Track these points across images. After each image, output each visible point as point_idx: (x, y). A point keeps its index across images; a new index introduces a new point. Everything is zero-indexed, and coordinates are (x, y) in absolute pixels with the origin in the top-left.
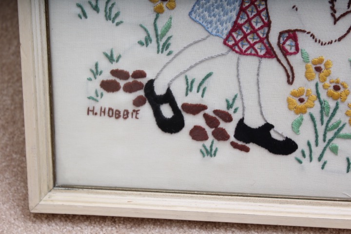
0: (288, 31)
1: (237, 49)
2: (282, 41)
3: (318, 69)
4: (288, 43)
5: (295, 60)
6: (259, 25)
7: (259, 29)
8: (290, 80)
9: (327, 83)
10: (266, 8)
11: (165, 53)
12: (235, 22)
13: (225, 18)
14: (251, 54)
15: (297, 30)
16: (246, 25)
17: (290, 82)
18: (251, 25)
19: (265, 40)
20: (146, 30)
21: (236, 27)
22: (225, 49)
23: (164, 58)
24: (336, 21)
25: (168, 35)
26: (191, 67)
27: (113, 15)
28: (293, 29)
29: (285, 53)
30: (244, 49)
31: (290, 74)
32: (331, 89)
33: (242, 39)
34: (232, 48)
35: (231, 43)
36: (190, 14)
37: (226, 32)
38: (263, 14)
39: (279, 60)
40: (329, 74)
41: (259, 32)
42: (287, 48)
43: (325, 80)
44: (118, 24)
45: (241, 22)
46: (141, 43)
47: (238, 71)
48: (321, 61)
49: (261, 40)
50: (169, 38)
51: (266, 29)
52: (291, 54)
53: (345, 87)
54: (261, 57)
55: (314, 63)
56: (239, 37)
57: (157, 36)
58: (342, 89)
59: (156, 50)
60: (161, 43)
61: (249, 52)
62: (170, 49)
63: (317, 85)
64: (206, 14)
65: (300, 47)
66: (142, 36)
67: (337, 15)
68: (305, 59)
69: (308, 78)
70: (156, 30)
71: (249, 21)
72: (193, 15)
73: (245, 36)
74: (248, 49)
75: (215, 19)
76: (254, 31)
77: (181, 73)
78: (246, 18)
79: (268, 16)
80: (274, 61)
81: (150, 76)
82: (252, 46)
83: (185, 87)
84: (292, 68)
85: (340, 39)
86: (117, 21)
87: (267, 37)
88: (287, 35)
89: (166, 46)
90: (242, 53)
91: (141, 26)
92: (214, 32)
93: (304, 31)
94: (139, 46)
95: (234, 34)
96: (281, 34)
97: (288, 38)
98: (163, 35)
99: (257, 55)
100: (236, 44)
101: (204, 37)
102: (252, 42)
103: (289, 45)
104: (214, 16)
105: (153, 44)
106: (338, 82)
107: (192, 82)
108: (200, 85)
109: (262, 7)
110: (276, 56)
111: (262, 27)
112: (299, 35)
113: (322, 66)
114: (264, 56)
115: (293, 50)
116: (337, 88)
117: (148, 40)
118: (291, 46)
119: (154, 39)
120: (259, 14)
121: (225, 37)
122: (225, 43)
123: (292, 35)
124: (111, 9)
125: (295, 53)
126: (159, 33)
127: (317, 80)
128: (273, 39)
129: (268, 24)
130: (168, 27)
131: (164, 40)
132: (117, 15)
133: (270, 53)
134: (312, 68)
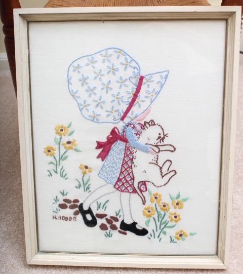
0: (142, 182)
1: (120, 189)
2: (139, 186)
3: (156, 198)
4: (142, 186)
5: (146, 194)
6: (130, 179)
7: (129, 181)
9: (160, 204)
10: (132, 172)
11: (88, 191)
12: (119, 178)
13: (114, 176)
14: (126, 192)
16: (124, 179)
18: (125, 179)
19: (132, 185)
20: (79, 181)
21: (119, 180)
23: (87, 193)
24: (163, 177)
25: (89, 183)
26: (99, 198)
27: (64, 175)
28: (144, 180)
29: (141, 191)
30: (123, 189)
31: (144, 200)
32: (162, 206)
33: (122, 185)
34: (117, 189)
35: (117, 187)
36: (98, 174)
37: (115, 182)
38: (131, 174)
39: (138, 194)
40: (161, 200)
41: (129, 182)
42: (142, 188)
43: (159, 203)
44: (66, 179)
45: (121, 178)
46: (77, 187)
47: (120, 199)
48: (157, 194)
49: (130, 186)
50: (89, 185)
51: (132, 181)
52: (144, 191)
53: (168, 205)
54: (131, 193)
55: (154, 195)
56: (121, 184)
57: (84, 184)
58: (167, 206)
59: (83, 190)
60: (86, 187)
61: (125, 191)
62: (90, 189)
63: (156, 205)
64: (106, 174)
65: (148, 188)
66: (77, 184)
67: (163, 174)
68: (150, 194)
69: (152, 202)
70: (83, 181)
71: (125, 177)
72: (100, 175)
73: (123, 184)
74: (124, 189)
75: (109, 177)
76: (127, 182)
77: (95, 200)
78: (123, 176)
79: (133, 175)
80: (136, 194)
81: (81, 202)
82: (126, 188)
83: (97, 206)
84: (144, 198)
85: (165, 185)
86: (65, 177)
87: (133, 184)
88: (141, 183)
89: (88, 188)
90: (122, 191)
91: (76, 179)
92: (109, 182)
93: (149, 181)
94: (76, 188)
95: (118, 183)
96: (139, 183)
97: (142, 184)
98: (86, 184)
99: (129, 192)
100: (119, 187)
101: (105, 184)
102: (126, 186)
103: (143, 188)
104: (109, 175)
105: (82, 188)
106: (165, 203)
107: (100, 204)
108: (104, 205)
109: (130, 171)
110: (137, 192)
111: (130, 180)
112: (147, 183)
113: (158, 196)
114: (132, 192)
115: (145, 190)
116: (164, 206)
117: (80, 186)
118: (144, 188)
119: (82, 186)
120: (129, 174)
121: (114, 184)
122: (114, 187)
123: (144, 183)
124: (63, 172)
125: (145, 191)
126: (85, 183)
127: (155, 202)
128: (136, 185)
129: (133, 179)
130: (89, 180)
131: (87, 186)
132: (66, 175)
133: (134, 191)
134: (154, 198)
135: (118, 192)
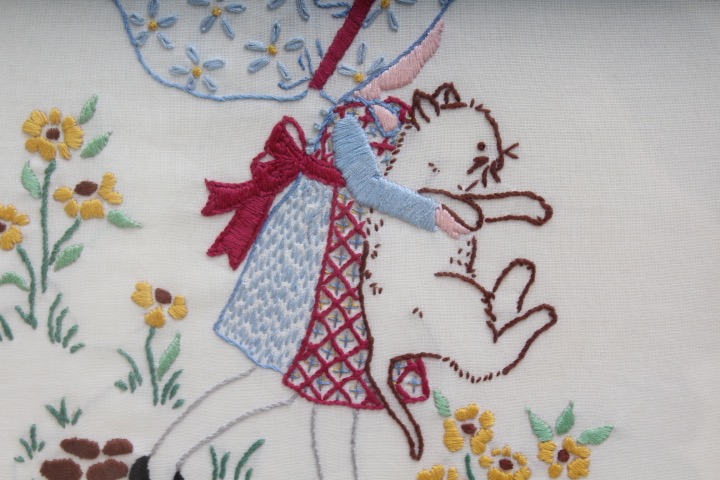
0: (407, 357)
1: (309, 393)
2: (396, 377)
3: (469, 429)
4: (408, 378)
5: (423, 412)
6: (351, 346)
7: (351, 353)
8: (416, 452)
9: (487, 455)
10: (363, 314)
11: (170, 403)
12: (305, 342)
13: (284, 334)
14: (336, 403)
15: (423, 355)
16: (326, 347)
17: (416, 454)
18: (334, 346)
19: (362, 375)
20: (130, 360)
21: (307, 350)
22: (286, 394)
23: (166, 413)
24: (497, 335)
25: (174, 368)
26: (222, 431)
27: (64, 333)
28: (415, 352)
29: (404, 400)
30: (324, 392)
31: (415, 439)
32: (496, 466)
33: (318, 374)
34: (299, 391)
35: (298, 381)
36: (216, 327)
37: (287, 361)
38: (358, 325)
39: (391, 414)
40: (489, 439)
41: (351, 360)
42: (407, 388)
43: (482, 450)
44: (74, 350)
45: (314, 340)
46: (121, 386)
47: (313, 435)
48: (473, 413)
49: (356, 375)
50: (176, 375)
51: (365, 354)
52: (414, 401)
53: (521, 463)
54: (357, 407)
55: (460, 417)
56: (314, 371)
57: (152, 370)
58: (516, 467)
59: (151, 398)
60: (161, 385)
61: (333, 398)
62: (179, 395)
63: (467, 460)
64: (248, 326)
65: (431, 386)
66: (123, 372)
67: (499, 325)
68: (443, 411)
69: (451, 445)
70: (150, 359)
71: (331, 338)
72: (223, 330)
73: (325, 368)
74: (331, 392)
75: (264, 337)
76: (341, 358)
77: (202, 443)
78: (326, 334)
79: (367, 329)
80: (382, 414)
81: (139, 451)
82: (338, 387)
83: (210, 469)
84: (417, 428)
85: (506, 371)
86: (72, 343)
87: (367, 369)
88: (404, 364)
89: (171, 389)
90: (319, 400)
91: (121, 352)
92: (264, 361)
93: (437, 357)
94: (117, 391)
95: (303, 365)
96: (394, 362)
97: (407, 370)
98: (164, 369)
99: (348, 403)
100: (308, 383)
101: (244, 370)
102: (338, 379)
103: (409, 384)
104: (263, 329)
105: (146, 386)
106: (507, 454)
107: (225, 459)
108: (241, 464)
109: (354, 312)
110: (386, 406)
111: (356, 351)
112: (426, 361)
113: (476, 423)
114: (363, 406)
115: (418, 393)
116: (506, 465)
117: (134, 380)
118: (414, 385)
119: (146, 377)
120: (349, 324)
121: (285, 370)
122: (286, 382)
123: (415, 363)
124: (59, 321)
125: (422, 399)
126: (157, 365)
127: (466, 450)
128: (379, 373)
129: (368, 345)
130: (173, 354)
131: (166, 378)
132: (72, 332)
133: (374, 401)
134: (457, 428)
135: (303, 407)
